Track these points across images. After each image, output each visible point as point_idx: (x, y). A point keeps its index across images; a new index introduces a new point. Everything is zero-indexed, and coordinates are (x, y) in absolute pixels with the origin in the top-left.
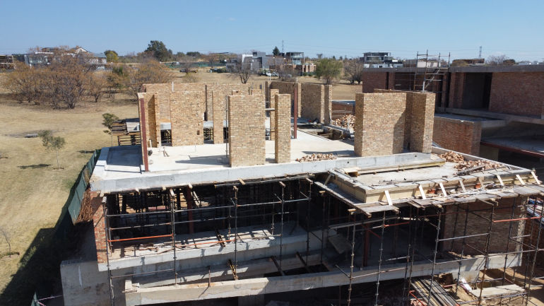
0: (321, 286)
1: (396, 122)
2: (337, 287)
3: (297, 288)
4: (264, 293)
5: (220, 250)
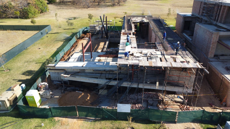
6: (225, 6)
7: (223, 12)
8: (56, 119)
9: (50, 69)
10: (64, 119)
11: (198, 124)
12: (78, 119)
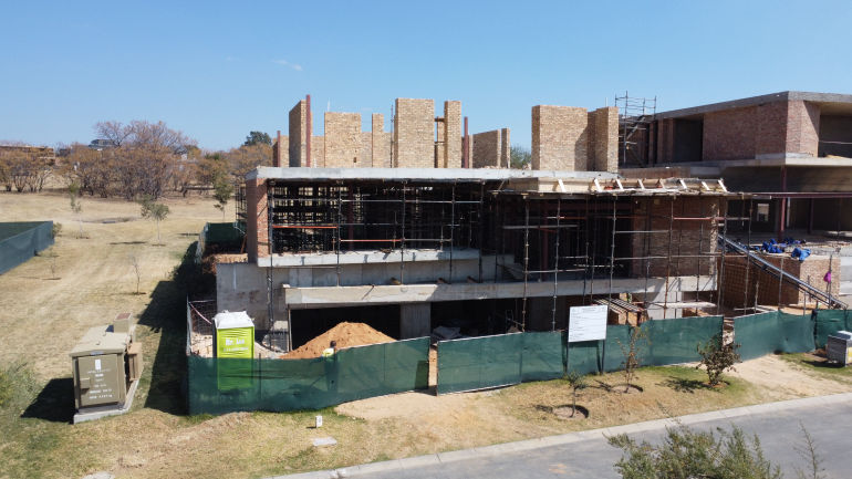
0: (495, 297)
1: (577, 138)
2: (513, 299)
3: (469, 297)
4: (432, 299)
5: (385, 258)
6: (666, 121)
7: (665, 136)
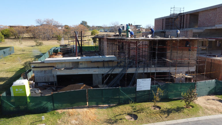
8: (59, 111)
9: (34, 67)
10: (71, 110)
11: (214, 96)
12: (89, 108)
